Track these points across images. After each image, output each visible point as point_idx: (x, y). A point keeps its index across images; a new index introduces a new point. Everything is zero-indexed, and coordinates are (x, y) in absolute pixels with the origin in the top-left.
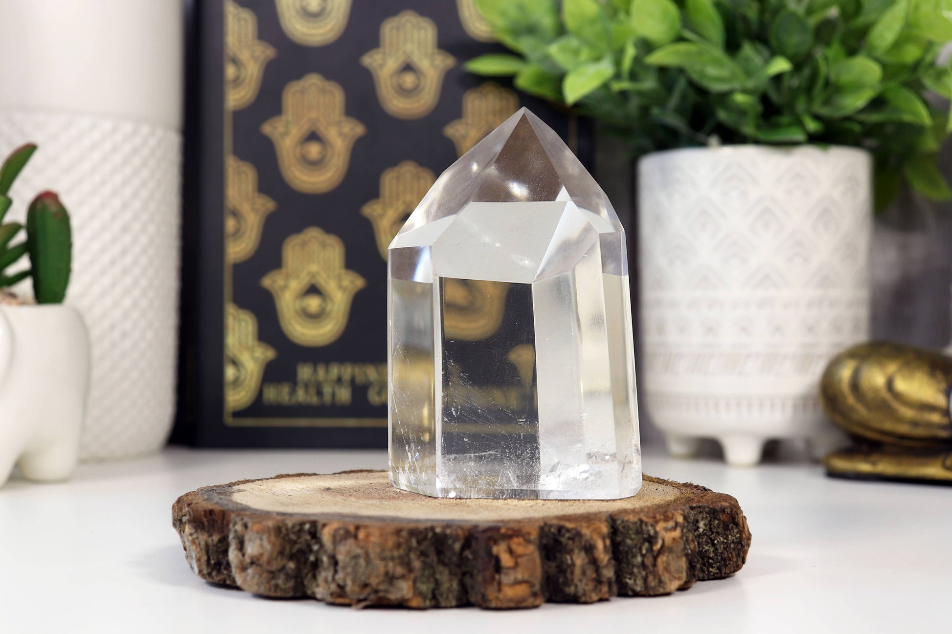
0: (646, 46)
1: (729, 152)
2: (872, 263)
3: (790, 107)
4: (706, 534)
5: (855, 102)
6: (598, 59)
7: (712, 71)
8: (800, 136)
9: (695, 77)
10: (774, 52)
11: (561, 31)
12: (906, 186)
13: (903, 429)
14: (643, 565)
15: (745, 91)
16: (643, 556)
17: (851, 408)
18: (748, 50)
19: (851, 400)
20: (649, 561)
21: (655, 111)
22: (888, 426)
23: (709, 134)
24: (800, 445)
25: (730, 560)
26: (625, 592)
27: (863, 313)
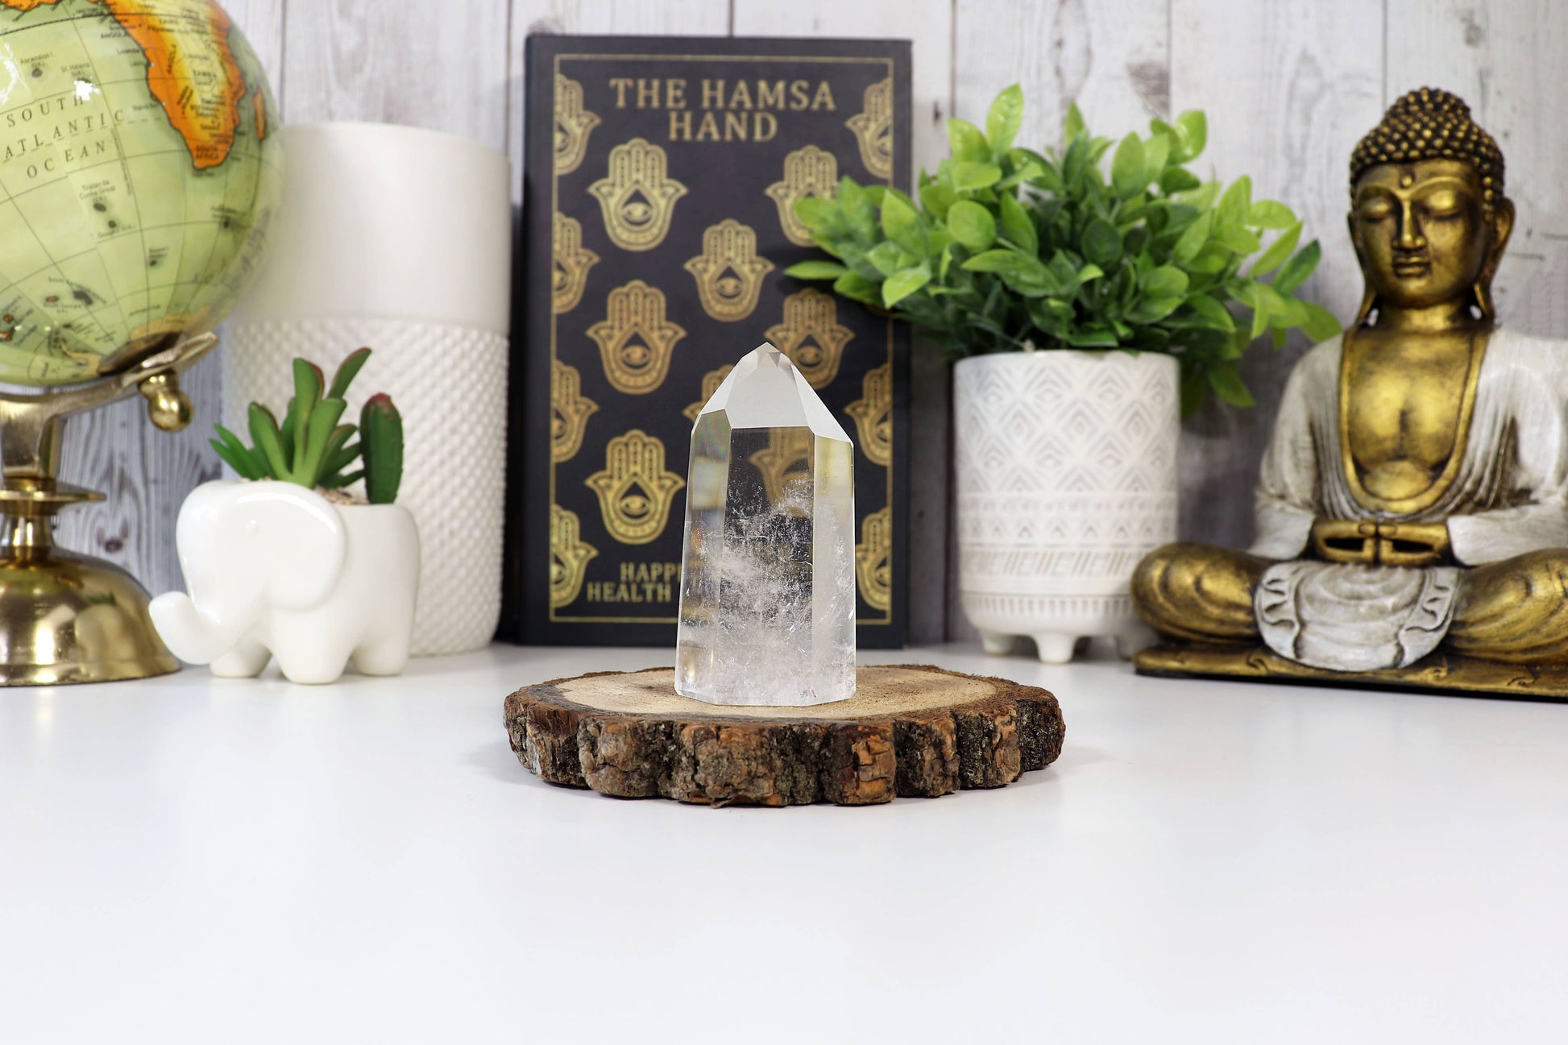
0: (963, 252)
1: (1042, 355)
2: (1179, 466)
3: (1102, 313)
4: (1029, 727)
5: (1164, 309)
6: (916, 265)
7: (1026, 277)
8: (1113, 343)
9: (1009, 282)
10: (1085, 261)
11: (879, 237)
12: (1211, 392)
13: (1210, 627)
14: (983, 759)
15: (1058, 297)
16: (983, 750)
17: (1161, 606)
18: (1060, 257)
19: (1161, 599)
20: (988, 755)
21: (971, 316)
22: (1196, 624)
23: (1023, 340)
24: (1110, 642)
25: (1050, 751)
26: (967, 785)
27: (1172, 514)
